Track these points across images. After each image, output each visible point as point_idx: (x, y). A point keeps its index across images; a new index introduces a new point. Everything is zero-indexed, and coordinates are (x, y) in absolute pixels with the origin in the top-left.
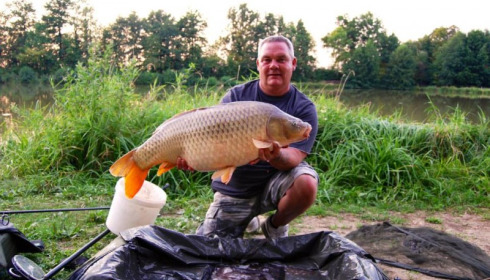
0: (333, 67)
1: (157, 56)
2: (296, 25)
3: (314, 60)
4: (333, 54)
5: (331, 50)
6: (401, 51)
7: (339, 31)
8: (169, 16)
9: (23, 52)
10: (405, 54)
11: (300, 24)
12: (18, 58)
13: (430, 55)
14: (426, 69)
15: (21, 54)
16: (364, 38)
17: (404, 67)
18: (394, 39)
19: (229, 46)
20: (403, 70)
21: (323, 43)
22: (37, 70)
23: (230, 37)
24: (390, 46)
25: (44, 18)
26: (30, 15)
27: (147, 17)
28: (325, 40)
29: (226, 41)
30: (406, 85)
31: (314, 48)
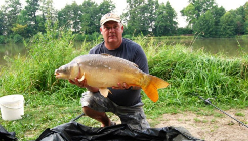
0: (187, 27)
1: (88, 25)
2: (165, 4)
3: (177, 23)
4: (187, 20)
5: (186, 17)
6: (227, 16)
7: (190, 6)
8: (94, 2)
9: (16, 27)
10: (229, 17)
11: (168, 3)
12: (13, 30)
13: (244, 17)
14: (242, 26)
15: (14, 28)
16: (205, 10)
17: (229, 25)
18: (222, 9)
19: (128, 18)
20: (228, 27)
21: (181, 14)
22: (23, 36)
23: (128, 13)
24: (220, 13)
25: (26, 7)
26: (18, 6)
27: (82, 4)
28: (182, 12)
29: (126, 15)
30: (230, 35)
31: (177, 17)
